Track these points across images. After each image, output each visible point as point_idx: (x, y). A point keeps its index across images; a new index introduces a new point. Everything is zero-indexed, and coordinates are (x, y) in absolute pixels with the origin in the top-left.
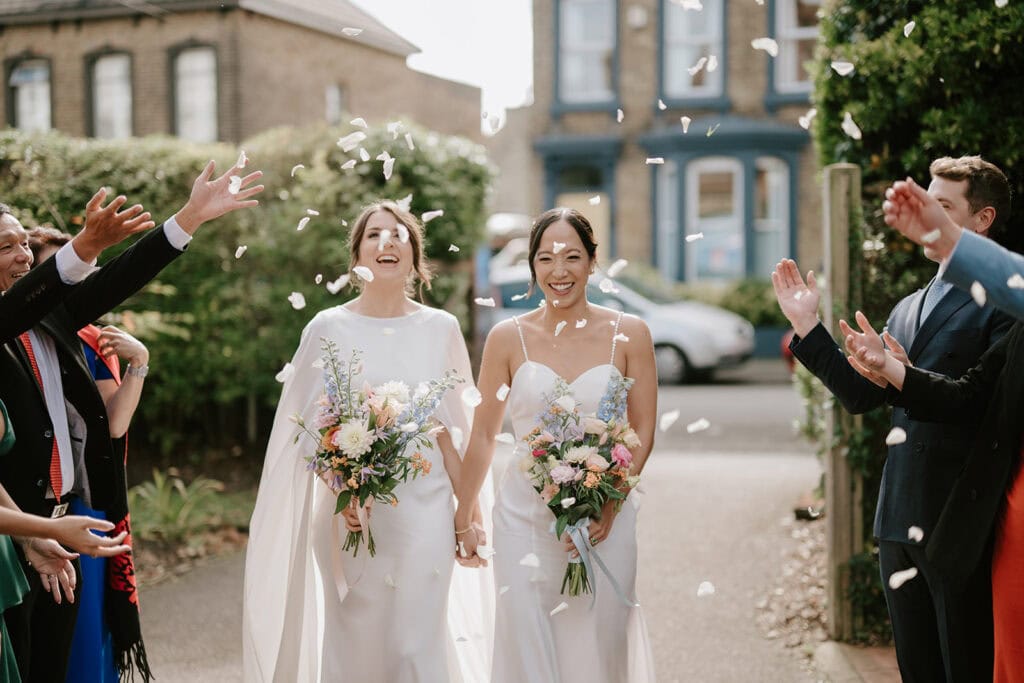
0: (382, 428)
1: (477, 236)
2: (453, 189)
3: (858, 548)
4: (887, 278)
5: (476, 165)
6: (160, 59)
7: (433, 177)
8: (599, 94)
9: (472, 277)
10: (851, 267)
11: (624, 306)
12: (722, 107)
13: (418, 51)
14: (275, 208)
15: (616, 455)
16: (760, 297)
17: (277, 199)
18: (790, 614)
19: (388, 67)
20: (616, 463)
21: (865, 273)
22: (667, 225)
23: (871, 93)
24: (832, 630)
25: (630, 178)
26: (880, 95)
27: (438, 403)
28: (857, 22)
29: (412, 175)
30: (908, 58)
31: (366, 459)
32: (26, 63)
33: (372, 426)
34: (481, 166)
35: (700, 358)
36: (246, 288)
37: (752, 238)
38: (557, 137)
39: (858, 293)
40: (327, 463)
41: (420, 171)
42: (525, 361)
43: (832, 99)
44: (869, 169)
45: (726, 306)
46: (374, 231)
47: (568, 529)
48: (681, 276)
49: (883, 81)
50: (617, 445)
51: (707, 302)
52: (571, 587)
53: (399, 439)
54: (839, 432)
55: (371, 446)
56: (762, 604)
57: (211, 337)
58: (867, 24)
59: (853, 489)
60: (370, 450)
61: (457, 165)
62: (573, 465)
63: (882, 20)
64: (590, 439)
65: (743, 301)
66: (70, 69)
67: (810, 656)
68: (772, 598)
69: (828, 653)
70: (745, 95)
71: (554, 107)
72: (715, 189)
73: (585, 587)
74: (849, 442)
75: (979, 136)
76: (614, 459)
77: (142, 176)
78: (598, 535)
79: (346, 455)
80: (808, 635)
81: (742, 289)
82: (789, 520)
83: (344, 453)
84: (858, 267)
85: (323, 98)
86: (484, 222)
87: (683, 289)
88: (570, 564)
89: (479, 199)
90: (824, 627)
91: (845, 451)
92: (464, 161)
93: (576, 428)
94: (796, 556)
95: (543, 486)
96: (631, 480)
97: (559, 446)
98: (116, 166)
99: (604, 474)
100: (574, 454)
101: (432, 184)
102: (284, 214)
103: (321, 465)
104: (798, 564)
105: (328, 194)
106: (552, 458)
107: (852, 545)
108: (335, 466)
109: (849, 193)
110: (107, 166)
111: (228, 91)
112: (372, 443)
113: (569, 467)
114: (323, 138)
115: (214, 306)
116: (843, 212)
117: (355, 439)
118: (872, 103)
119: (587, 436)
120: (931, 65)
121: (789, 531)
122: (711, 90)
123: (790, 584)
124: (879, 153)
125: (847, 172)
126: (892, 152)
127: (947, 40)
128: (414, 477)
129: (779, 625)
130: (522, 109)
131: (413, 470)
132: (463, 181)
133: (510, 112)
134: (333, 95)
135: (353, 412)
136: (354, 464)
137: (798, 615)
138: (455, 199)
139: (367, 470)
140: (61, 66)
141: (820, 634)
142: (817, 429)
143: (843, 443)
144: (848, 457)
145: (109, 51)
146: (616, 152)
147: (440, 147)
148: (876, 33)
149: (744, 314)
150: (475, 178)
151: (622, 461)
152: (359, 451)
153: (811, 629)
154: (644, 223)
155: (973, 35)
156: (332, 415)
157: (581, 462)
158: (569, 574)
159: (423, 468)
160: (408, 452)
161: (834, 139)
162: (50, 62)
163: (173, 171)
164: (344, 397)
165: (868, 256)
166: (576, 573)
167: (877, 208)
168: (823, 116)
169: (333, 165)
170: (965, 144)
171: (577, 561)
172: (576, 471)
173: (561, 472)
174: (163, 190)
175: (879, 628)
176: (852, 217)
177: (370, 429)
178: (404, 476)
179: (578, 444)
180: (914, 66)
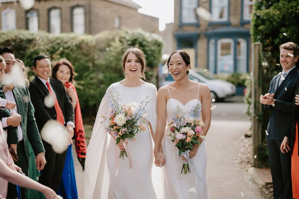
0: (129, 116)
1: (159, 61)
2: (153, 48)
3: (260, 143)
4: (270, 73)
5: (159, 42)
6: (68, 10)
7: (148, 45)
8: (193, 20)
9: (158, 72)
10: (259, 69)
11: (199, 81)
12: (228, 24)
13: (141, 7)
14: (105, 53)
15: (196, 130)
16: (238, 78)
17: (105, 50)
18: (242, 160)
19: (133, 12)
20: (197, 132)
21: (263, 71)
22: (212, 58)
23: (267, 23)
24: (253, 164)
25: (201, 44)
26: (269, 23)
27: (146, 107)
28: (263, 4)
29: (142, 44)
30: (276, 14)
31: (124, 126)
32: (31, 11)
33: (126, 116)
34: (160, 42)
35: (220, 95)
36: (97, 74)
37: (236, 61)
38: (181, 33)
39: (261, 77)
40: (112, 129)
41: (144, 43)
42: (170, 98)
43: (256, 24)
44: (266, 44)
45: (228, 81)
46: (129, 60)
47: (183, 153)
48: (216, 72)
49: (269, 20)
50: (197, 126)
51: (223, 79)
52: (184, 171)
53: (135, 120)
54: (255, 113)
55: (126, 122)
56: (235, 158)
57: (88, 88)
58: (266, 4)
59: (259, 127)
60: (125, 123)
61: (154, 42)
62: (183, 134)
63: (270, 3)
64: (188, 125)
65: (233, 79)
66: (44, 13)
67: (247, 171)
68: (237, 157)
69: (252, 170)
70: (235, 21)
71: (180, 24)
72: (226, 47)
73: (189, 171)
74: (258, 115)
75: (295, 35)
76: (196, 131)
77: (69, 44)
78: (192, 155)
79: (118, 125)
80: (247, 166)
81: (233, 76)
82: (243, 137)
83: (117, 125)
84: (261, 70)
85: (114, 21)
86: (161, 56)
87: (216, 76)
88: (184, 164)
89: (160, 51)
90: (251, 164)
91: (257, 118)
92: (156, 40)
93: (184, 121)
94: (244, 146)
95: (174, 140)
96: (202, 137)
97: (178, 127)
98: (62, 41)
99: (193, 136)
100: (184, 130)
101: (147, 46)
102: (108, 54)
103: (110, 130)
104: (245, 149)
105: (119, 49)
106: (176, 131)
107: (258, 142)
108: (115, 129)
109: (259, 50)
110: (59, 41)
111: (88, 19)
112: (126, 120)
113: (182, 134)
114: (118, 34)
115: (88, 79)
116: (257, 55)
117: (120, 120)
118: (267, 25)
119: (187, 124)
120: (282, 15)
121: (243, 140)
122: (225, 19)
123: (243, 153)
124: (269, 39)
125: (258, 45)
126: (272, 39)
127: (285, 9)
128: (140, 132)
129: (239, 163)
130: (171, 24)
131: (140, 130)
132: (156, 46)
133: (167, 25)
134: (117, 21)
135: (119, 112)
136: (121, 128)
137: (244, 161)
138: (154, 51)
139: (124, 129)
140: (41, 12)
141: (250, 165)
142: (250, 113)
143: (256, 116)
144: (258, 119)
145: (54, 8)
146: (198, 37)
147: (149, 37)
148: (268, 7)
149: (233, 83)
150: (159, 45)
151: (199, 132)
152: (122, 123)
153: (248, 164)
154: (205, 57)
155: (292, 8)
156: (113, 113)
157: (186, 133)
158: (184, 167)
159: (143, 129)
160: (138, 124)
161: (256, 35)
162: (38, 11)
163: (77, 43)
164: (116, 107)
165: (264, 67)
166: (186, 167)
167: (267, 54)
168: (254, 29)
169: (121, 41)
170: (291, 37)
171: (186, 163)
172: (184, 135)
173: (179, 136)
174: (75, 48)
175: (265, 164)
176: (260, 56)
177: (125, 117)
178: (137, 132)
179: (185, 126)
180: (277, 16)
